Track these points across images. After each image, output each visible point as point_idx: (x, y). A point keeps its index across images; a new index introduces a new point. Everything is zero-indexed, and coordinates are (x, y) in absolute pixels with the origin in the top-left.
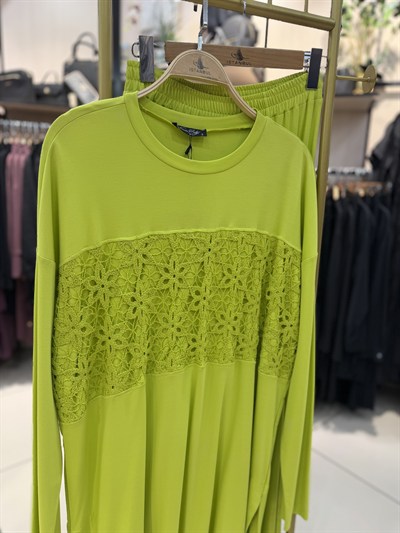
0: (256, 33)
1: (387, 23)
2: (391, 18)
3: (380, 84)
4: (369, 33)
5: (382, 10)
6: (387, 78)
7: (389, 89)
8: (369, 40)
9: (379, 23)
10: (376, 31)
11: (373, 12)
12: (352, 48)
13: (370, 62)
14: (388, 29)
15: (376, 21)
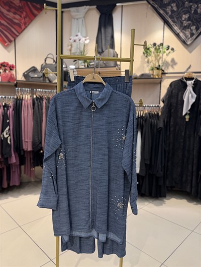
0: (117, 55)
1: (164, 52)
2: (166, 50)
3: (164, 73)
4: (158, 55)
5: (162, 48)
6: (166, 71)
7: (167, 75)
8: (158, 58)
9: (161, 52)
10: (161, 55)
11: (159, 49)
12: (152, 61)
13: (159, 66)
14: (165, 54)
15: (160, 51)
